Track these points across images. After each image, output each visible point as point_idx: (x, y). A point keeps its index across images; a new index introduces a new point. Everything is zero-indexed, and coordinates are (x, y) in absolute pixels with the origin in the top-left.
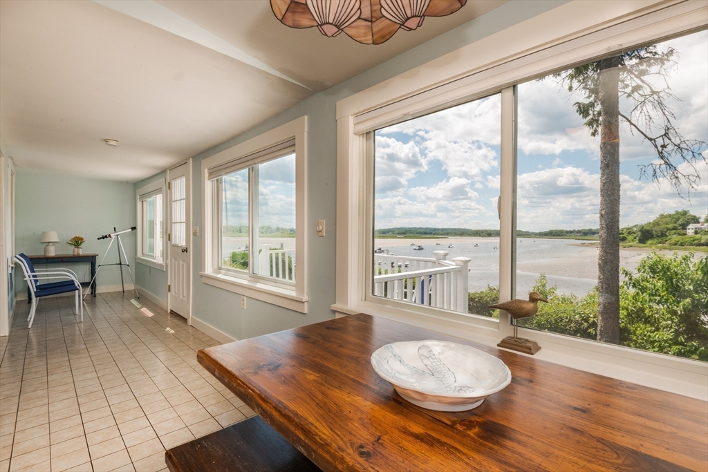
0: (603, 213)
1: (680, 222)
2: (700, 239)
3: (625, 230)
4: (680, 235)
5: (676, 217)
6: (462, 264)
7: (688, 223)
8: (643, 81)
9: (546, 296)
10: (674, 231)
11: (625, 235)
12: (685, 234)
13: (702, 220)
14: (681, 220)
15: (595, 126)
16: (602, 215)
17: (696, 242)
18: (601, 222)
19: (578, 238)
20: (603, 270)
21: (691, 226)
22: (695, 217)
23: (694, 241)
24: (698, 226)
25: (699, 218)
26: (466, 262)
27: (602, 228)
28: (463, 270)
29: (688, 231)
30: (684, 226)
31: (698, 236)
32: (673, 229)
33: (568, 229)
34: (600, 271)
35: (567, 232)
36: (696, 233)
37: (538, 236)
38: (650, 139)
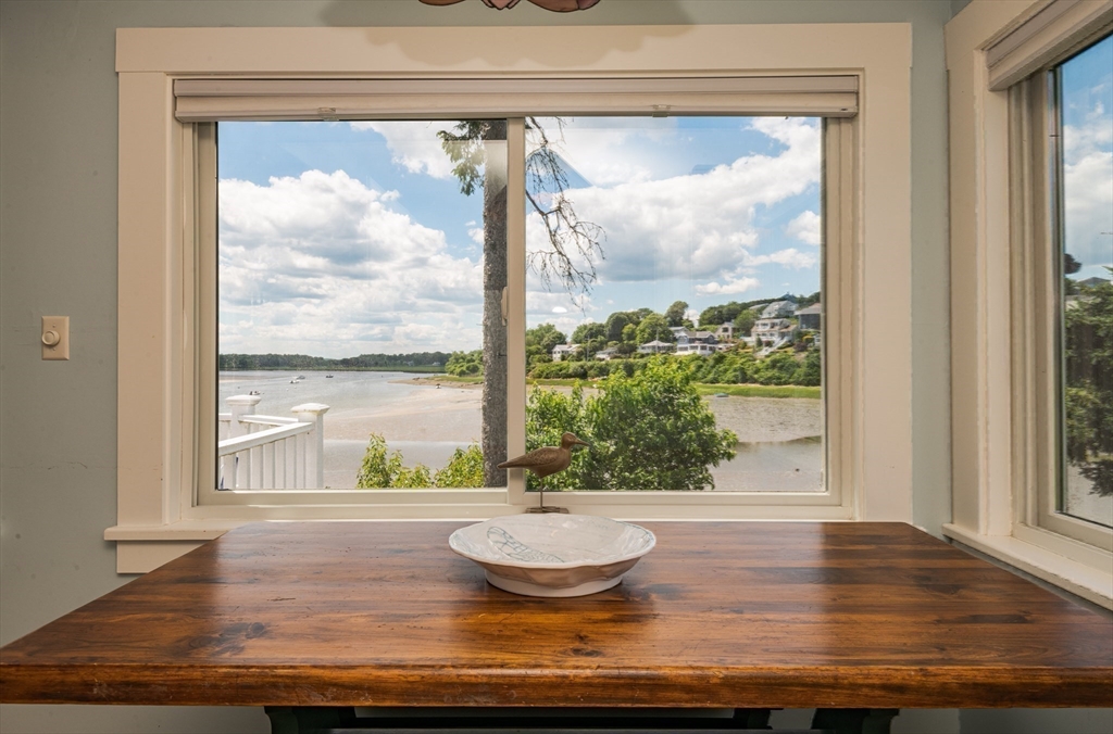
0: (489, 324)
1: (545, 341)
2: (568, 367)
3: (476, 355)
4: (545, 362)
5: (539, 334)
6: (314, 417)
7: (554, 345)
8: (534, 121)
9: (388, 475)
10: (538, 356)
11: (476, 363)
12: (550, 360)
13: (569, 340)
14: (546, 339)
15: (468, 178)
16: (486, 326)
17: (564, 372)
18: (486, 339)
19: (409, 369)
20: (490, 417)
21: (558, 348)
22: (561, 334)
23: (561, 370)
24: (564, 348)
25: (566, 336)
26: (321, 413)
27: (487, 349)
28: (315, 429)
29: (554, 356)
30: (549, 349)
31: (565, 363)
32: (537, 353)
33: (391, 354)
34: (485, 419)
35: (389, 357)
36: (563, 359)
37: (341, 367)
38: (542, 213)
